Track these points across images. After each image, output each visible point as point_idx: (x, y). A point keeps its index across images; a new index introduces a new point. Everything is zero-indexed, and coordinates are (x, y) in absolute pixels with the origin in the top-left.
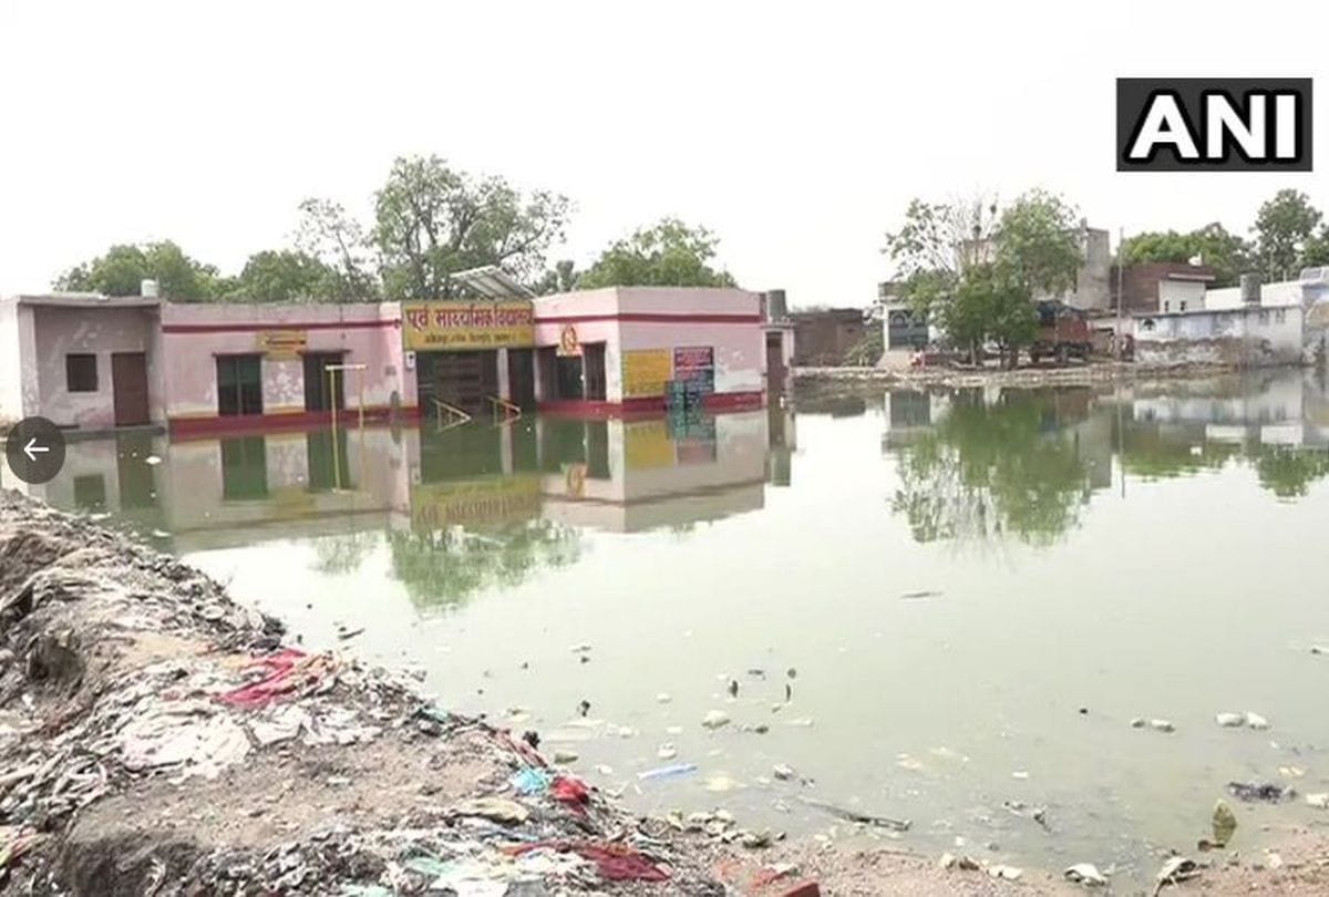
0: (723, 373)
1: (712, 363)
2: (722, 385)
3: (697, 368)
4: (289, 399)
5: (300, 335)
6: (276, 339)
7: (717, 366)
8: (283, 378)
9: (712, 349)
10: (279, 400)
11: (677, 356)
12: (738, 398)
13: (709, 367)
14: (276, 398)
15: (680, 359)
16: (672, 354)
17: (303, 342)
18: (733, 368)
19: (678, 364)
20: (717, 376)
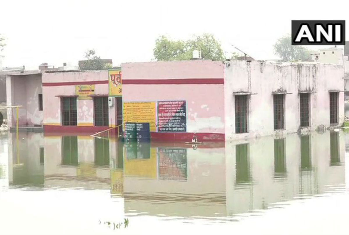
0: (193, 119)
1: (185, 112)
2: (191, 128)
3: (174, 114)
4: (87, 119)
5: (92, 87)
6: (82, 89)
7: (188, 114)
8: (85, 108)
9: (185, 103)
10: (83, 119)
11: (159, 106)
12: (205, 138)
13: (183, 114)
14: (82, 118)
15: (162, 108)
16: (156, 105)
17: (93, 91)
18: (200, 116)
19: (159, 112)
20: (188, 121)
